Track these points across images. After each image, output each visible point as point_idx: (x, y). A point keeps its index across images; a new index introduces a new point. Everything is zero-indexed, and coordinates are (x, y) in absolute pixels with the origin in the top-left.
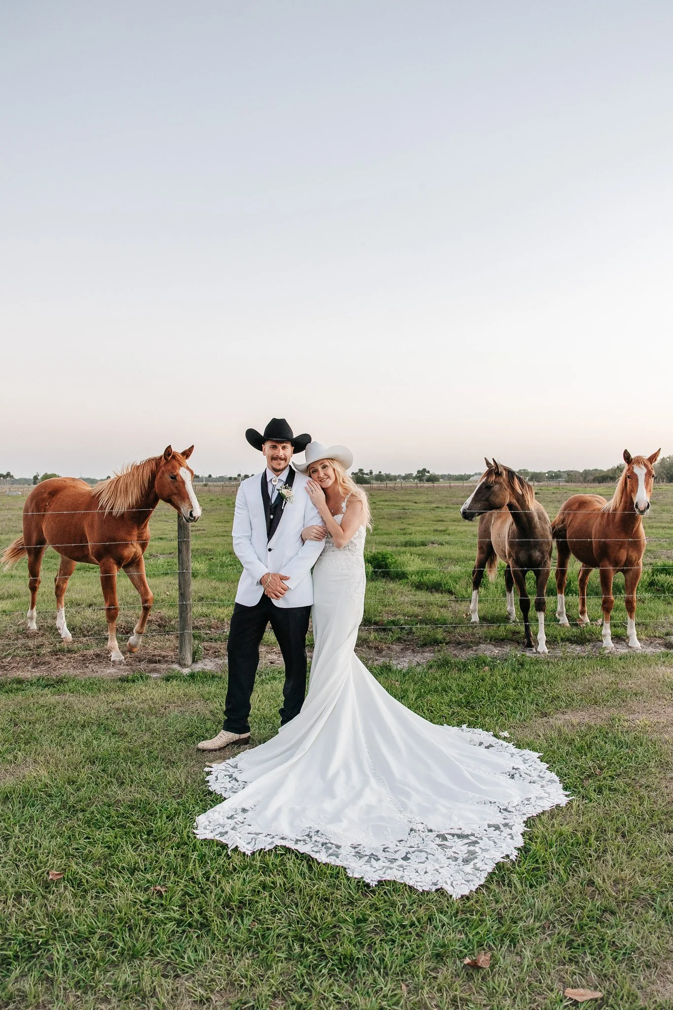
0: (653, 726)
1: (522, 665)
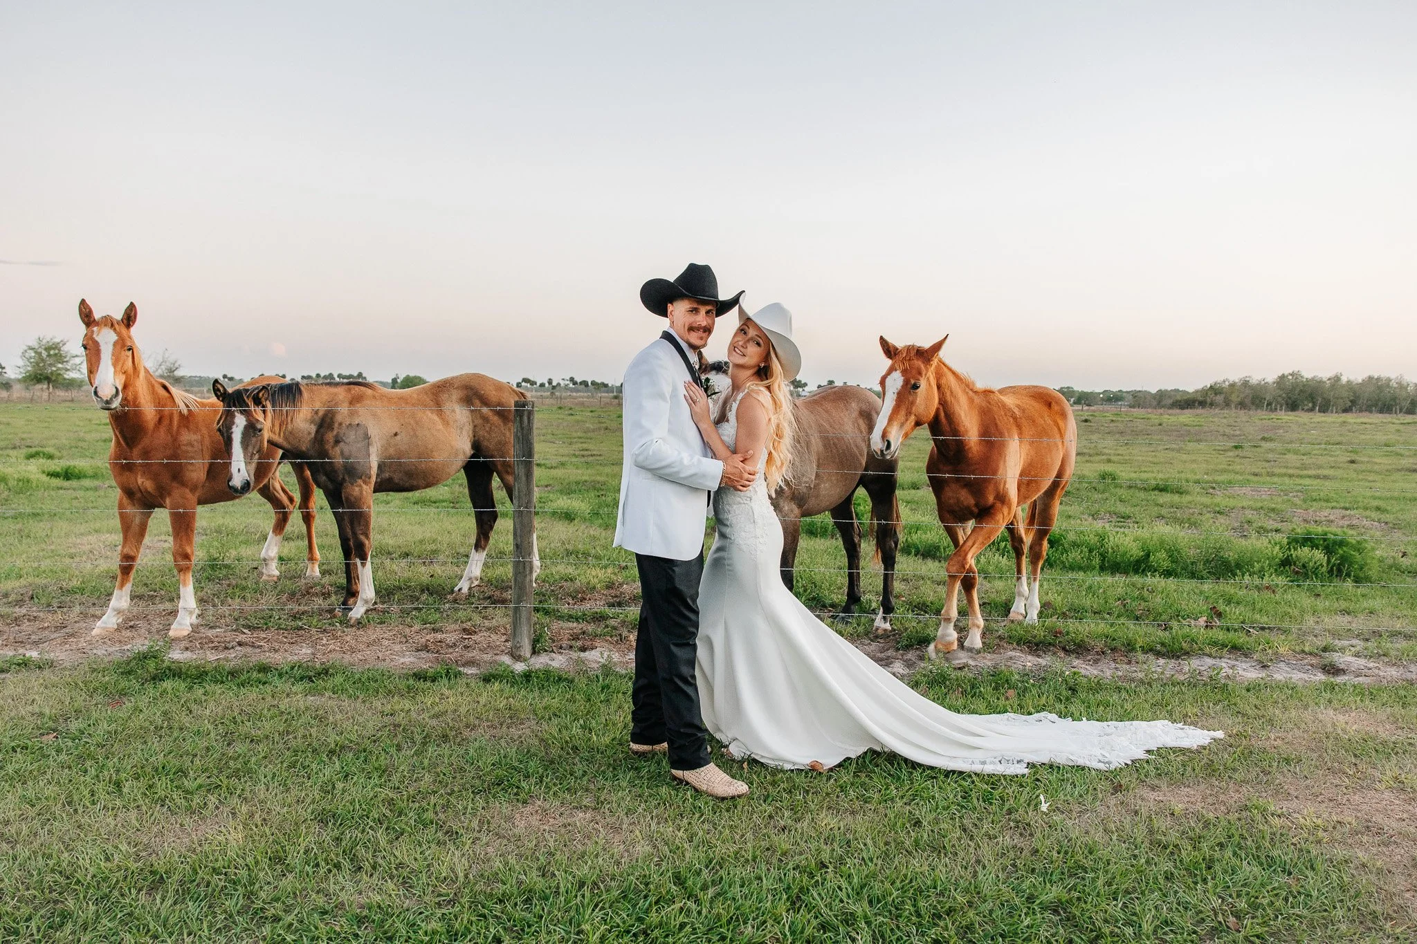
0: (1331, 829)
1: (1073, 690)
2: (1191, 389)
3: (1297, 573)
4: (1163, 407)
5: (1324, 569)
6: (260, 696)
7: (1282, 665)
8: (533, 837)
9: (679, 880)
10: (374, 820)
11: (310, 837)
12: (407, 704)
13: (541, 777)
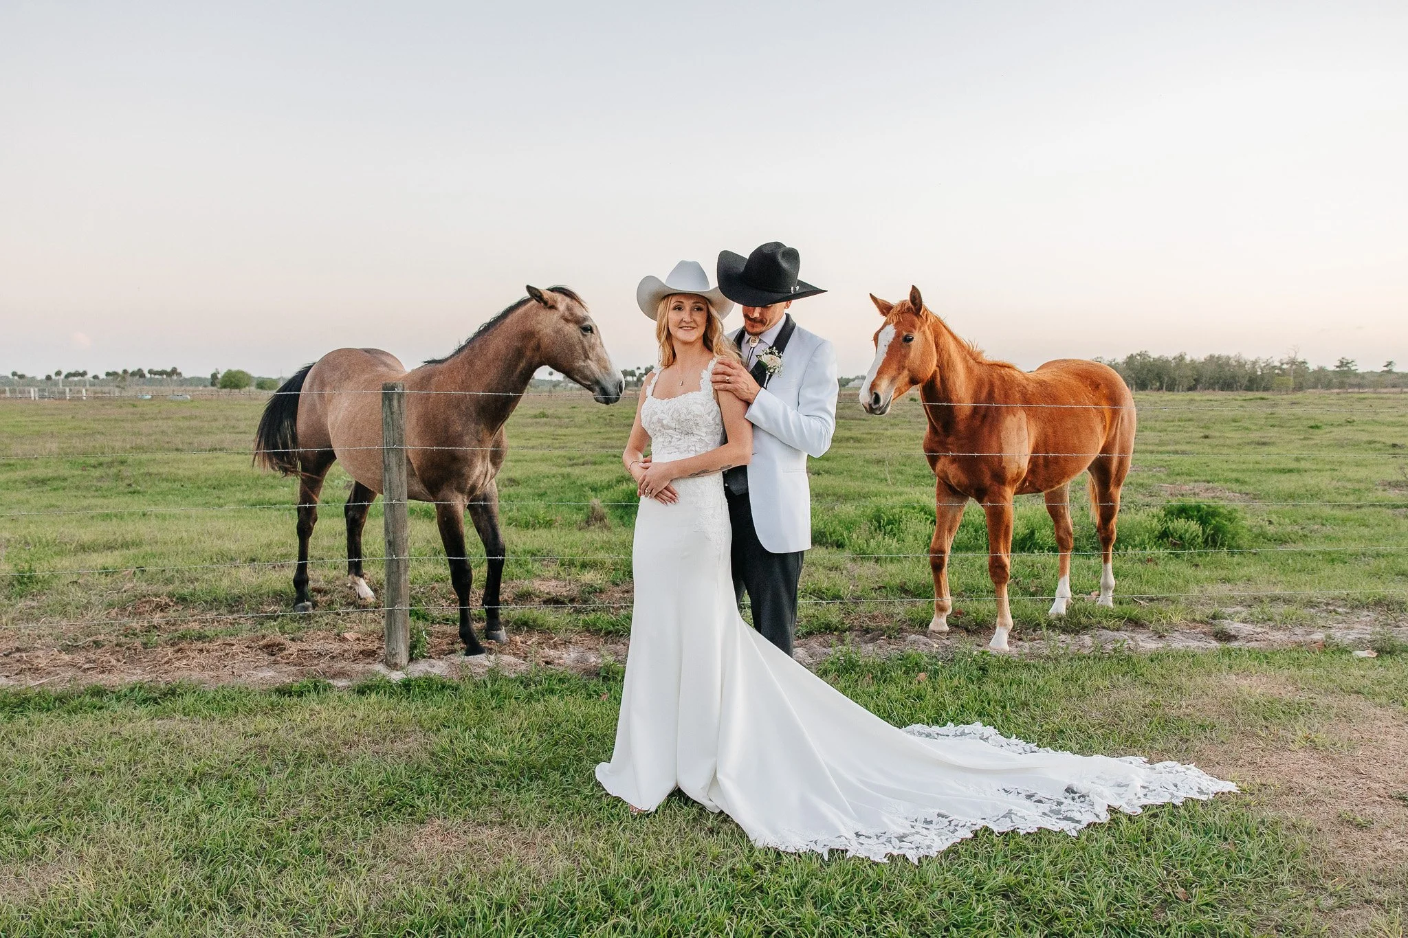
0: (1256, 791)
1: (983, 669)
3: (1175, 544)
5: (1200, 540)
6: (97, 723)
7: (1177, 634)
8: (437, 860)
9: (607, 894)
10: (250, 854)
11: (175, 878)
12: (273, 723)
13: (437, 793)
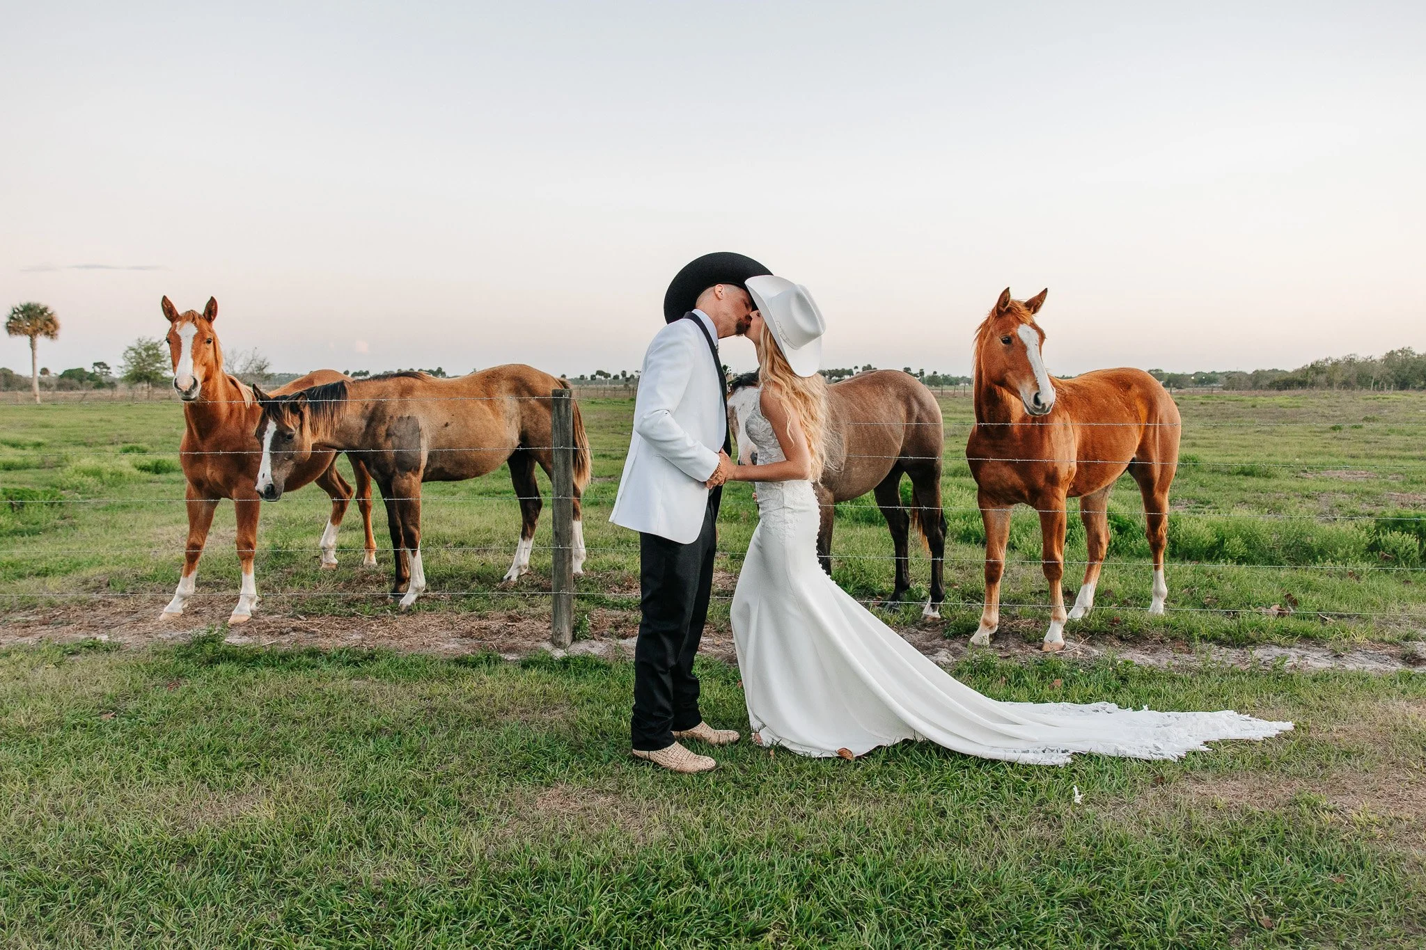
0: (1386, 825)
1: (1124, 680)
2: (1290, 369)
3: (1386, 558)
4: (1261, 387)
5: (1416, 555)
7: (1358, 654)
8: (552, 820)
9: (690, 864)
10: (400, 801)
11: (338, 816)
12: (445, 688)
13: (567, 762)
